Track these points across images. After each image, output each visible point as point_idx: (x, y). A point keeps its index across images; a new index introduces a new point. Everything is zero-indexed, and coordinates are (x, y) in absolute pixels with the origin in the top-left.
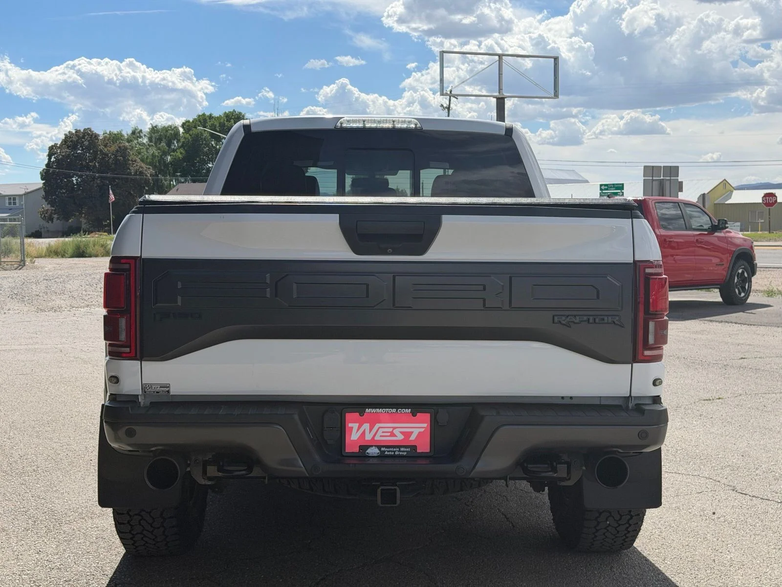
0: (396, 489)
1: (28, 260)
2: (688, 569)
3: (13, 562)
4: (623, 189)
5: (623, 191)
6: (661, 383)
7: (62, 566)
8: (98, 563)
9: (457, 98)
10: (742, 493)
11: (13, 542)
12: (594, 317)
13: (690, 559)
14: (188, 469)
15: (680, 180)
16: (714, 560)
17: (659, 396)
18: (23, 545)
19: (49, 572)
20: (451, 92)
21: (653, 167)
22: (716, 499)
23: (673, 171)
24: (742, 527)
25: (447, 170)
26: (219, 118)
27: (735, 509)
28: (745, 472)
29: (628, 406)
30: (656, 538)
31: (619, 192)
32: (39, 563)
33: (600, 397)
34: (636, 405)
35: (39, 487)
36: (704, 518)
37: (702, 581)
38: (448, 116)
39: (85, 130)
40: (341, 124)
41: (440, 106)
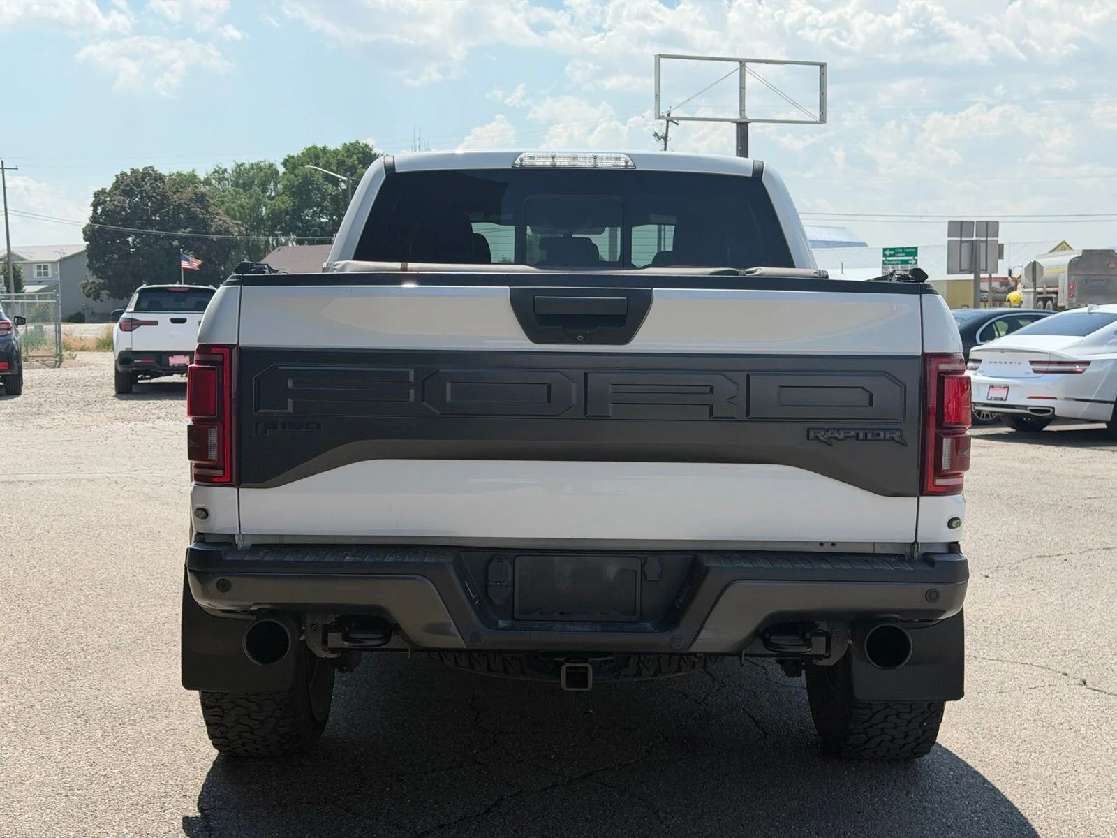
0: (587, 668)
1: (66, 354)
2: (1018, 796)
3: (56, 778)
4: (916, 255)
5: (916, 258)
6: (959, 524)
7: (125, 783)
8: (177, 780)
9: (678, 124)
10: (1094, 690)
11: (56, 750)
12: (865, 431)
13: (1021, 782)
14: (303, 638)
15: (1000, 243)
16: (1055, 783)
17: (957, 543)
18: (69, 753)
19: (107, 791)
20: (669, 115)
21: (962, 222)
22: (1056, 697)
23: (991, 228)
24: (1094, 736)
25: (663, 226)
26: (336, 152)
27: (1084, 712)
28: (1097, 658)
29: (912, 556)
30: (971, 752)
31: (911, 260)
32: (94, 779)
33: (874, 543)
34: (925, 554)
35: (91, 673)
36: (1040, 724)
37: (1038, 813)
38: (665, 149)
39: (145, 169)
40: (521, 161)
41: (654, 136)
